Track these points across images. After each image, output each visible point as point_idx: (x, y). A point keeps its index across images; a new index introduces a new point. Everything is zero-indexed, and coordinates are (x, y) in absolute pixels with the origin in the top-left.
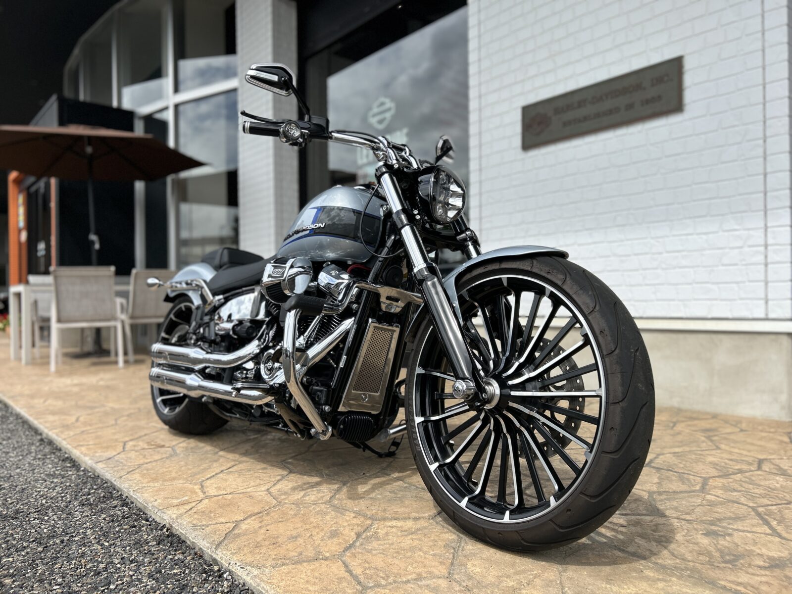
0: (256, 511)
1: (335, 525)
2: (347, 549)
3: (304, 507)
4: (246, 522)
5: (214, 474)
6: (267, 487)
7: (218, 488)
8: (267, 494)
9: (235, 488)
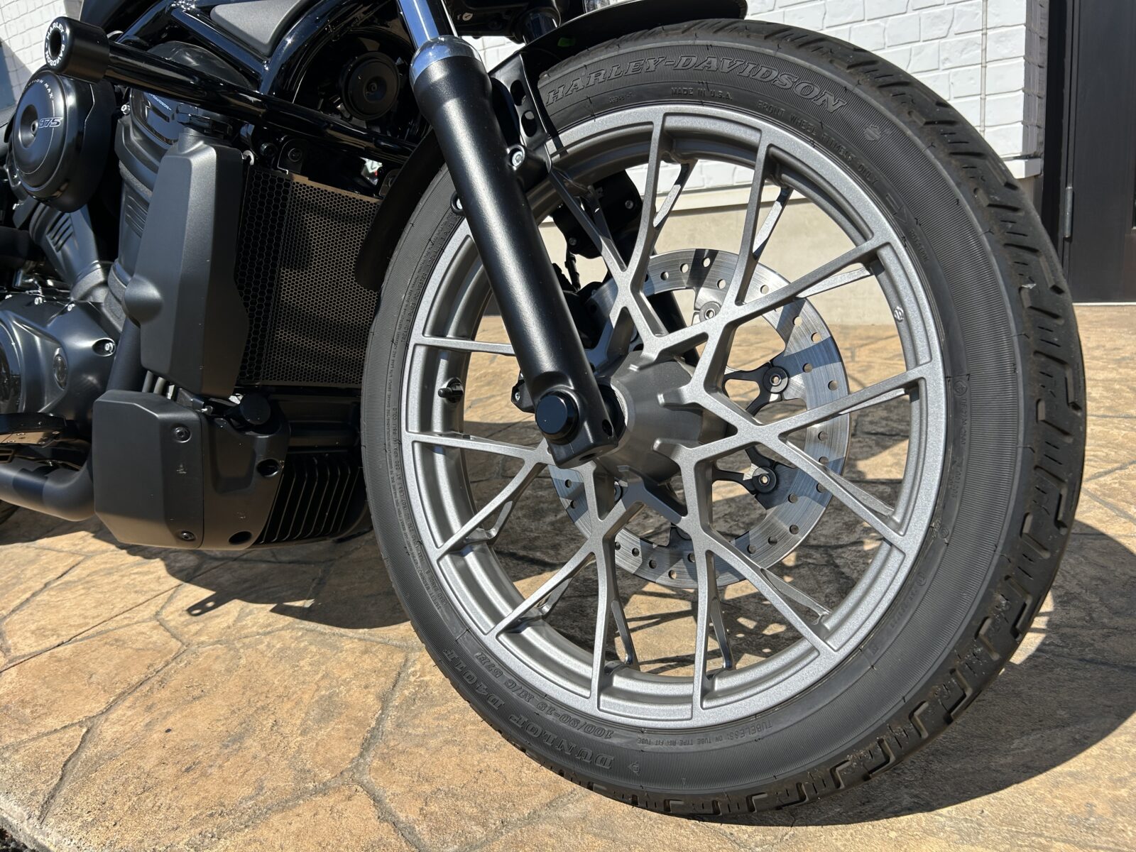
0: (135, 679)
1: (325, 683)
2: (366, 746)
3: (244, 645)
4: (113, 716)
5: (28, 595)
6: (152, 609)
7: (40, 633)
8: (154, 628)
9: (80, 626)
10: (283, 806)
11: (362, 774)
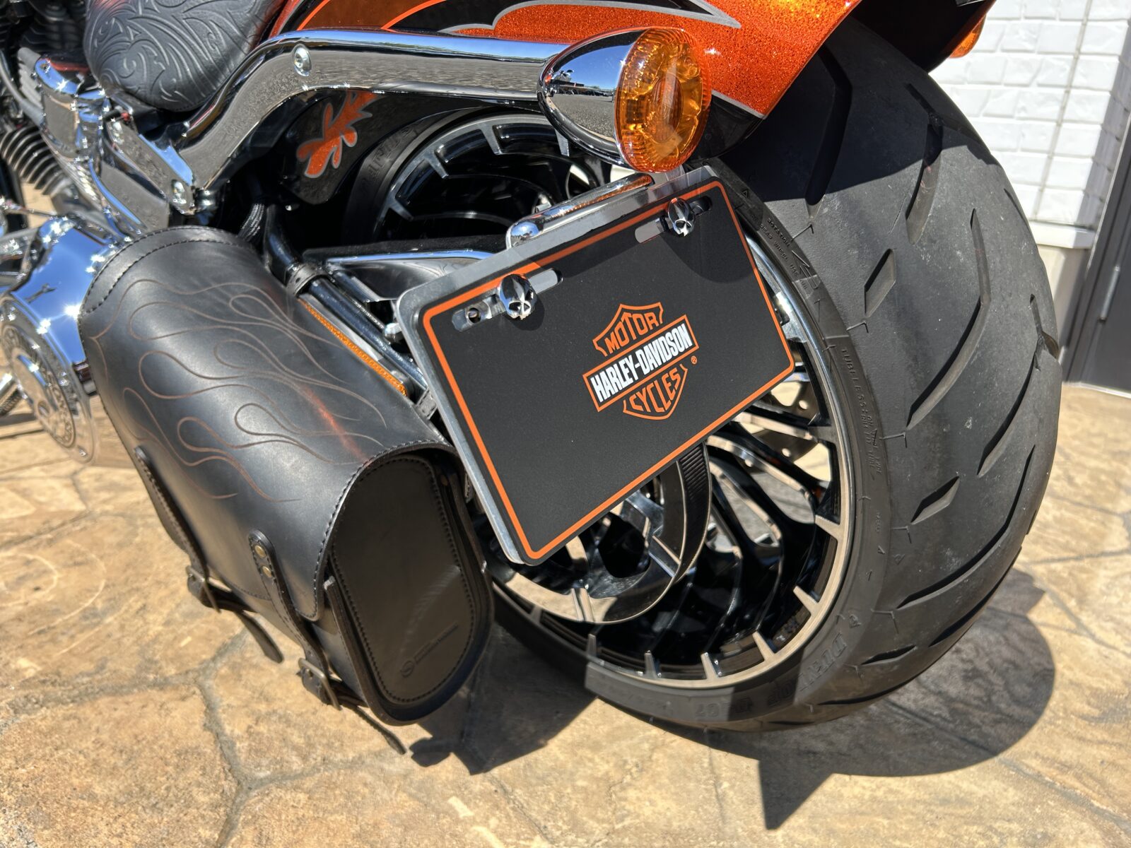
10: (117, 691)
11: (207, 678)
